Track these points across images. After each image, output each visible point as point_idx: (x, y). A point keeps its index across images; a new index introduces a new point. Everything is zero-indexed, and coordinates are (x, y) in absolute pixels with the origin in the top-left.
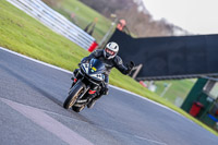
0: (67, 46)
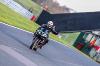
0: (20, 18)
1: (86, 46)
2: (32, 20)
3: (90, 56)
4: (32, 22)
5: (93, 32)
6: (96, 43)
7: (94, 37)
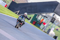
1: (38, 23)
2: (5, 7)
3: (40, 29)
4: (6, 8)
5: (42, 14)
6: (44, 21)
7: (43, 17)
